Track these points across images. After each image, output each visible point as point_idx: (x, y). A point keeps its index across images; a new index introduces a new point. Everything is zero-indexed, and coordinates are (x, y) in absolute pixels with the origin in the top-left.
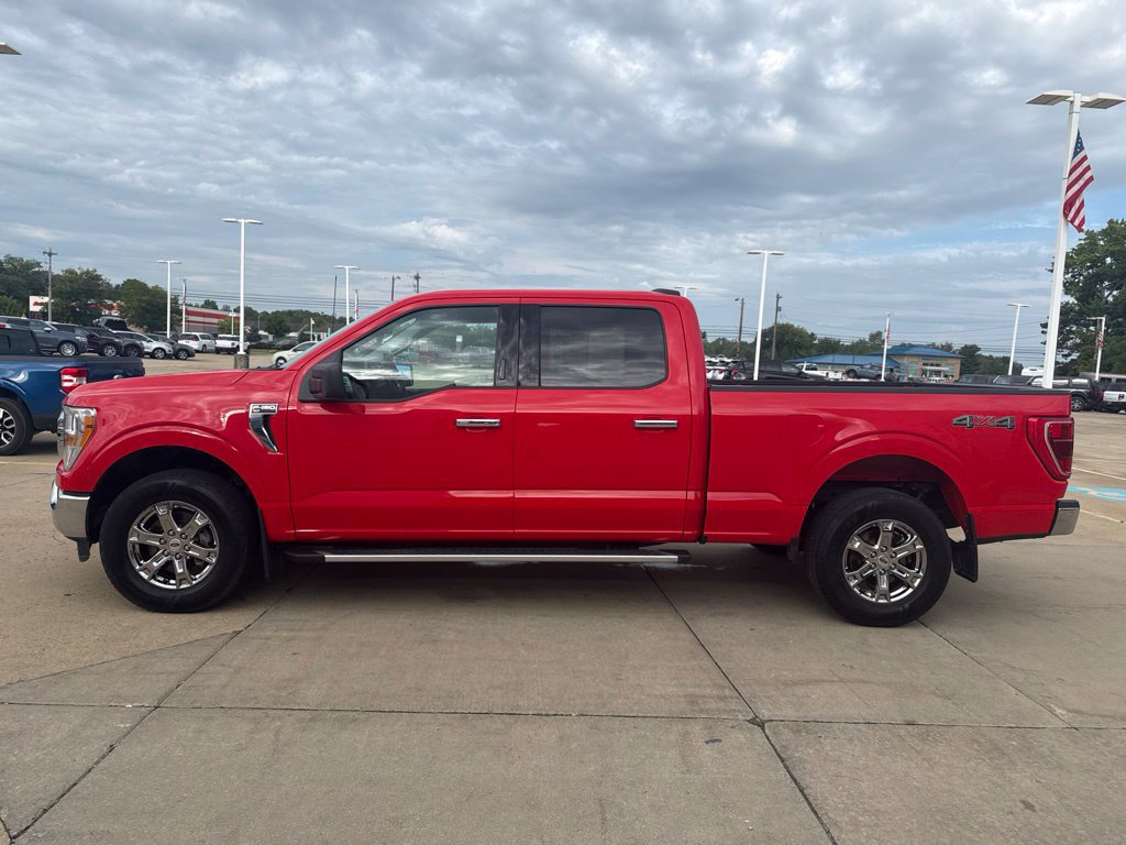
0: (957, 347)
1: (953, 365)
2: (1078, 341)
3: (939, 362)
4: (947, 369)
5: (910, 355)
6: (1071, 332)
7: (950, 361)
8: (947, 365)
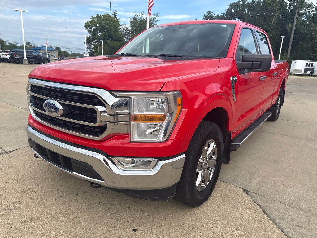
0: (54, 48)
1: (56, 53)
2: (94, 47)
3: (51, 52)
4: (54, 54)
5: (43, 50)
6: (92, 44)
7: (55, 52)
8: (54, 53)
